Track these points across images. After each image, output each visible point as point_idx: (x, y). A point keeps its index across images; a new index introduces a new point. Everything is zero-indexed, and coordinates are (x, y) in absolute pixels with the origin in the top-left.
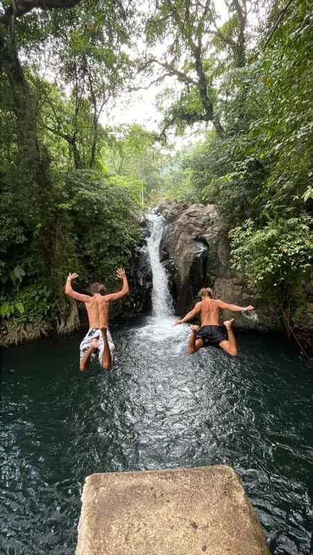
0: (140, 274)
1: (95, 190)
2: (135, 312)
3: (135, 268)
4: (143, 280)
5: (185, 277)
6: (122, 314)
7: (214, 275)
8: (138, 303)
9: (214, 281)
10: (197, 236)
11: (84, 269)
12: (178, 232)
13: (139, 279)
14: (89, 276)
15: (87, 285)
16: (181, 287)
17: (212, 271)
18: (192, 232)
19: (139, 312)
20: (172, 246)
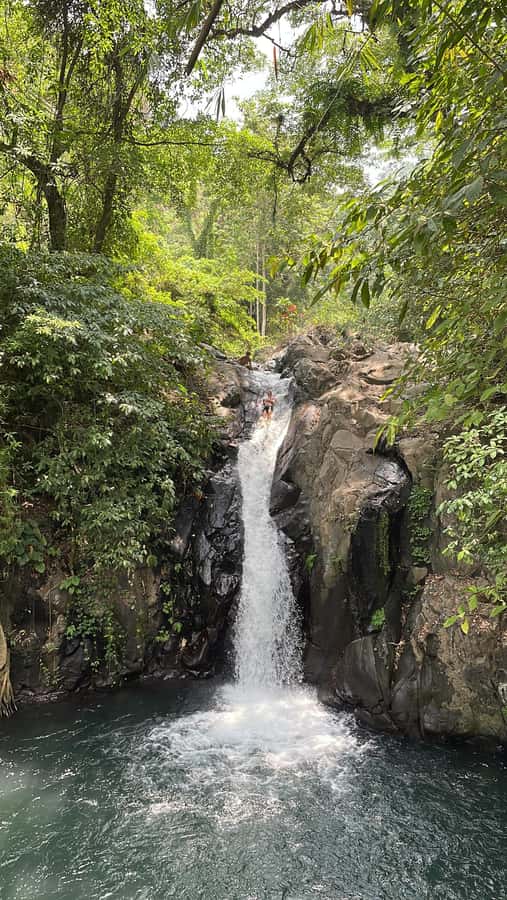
0: (205, 548)
1: (77, 311)
2: (184, 666)
3: (193, 530)
4: (213, 567)
5: (337, 565)
6: (145, 671)
7: (422, 564)
8: (195, 637)
9: (422, 582)
10: (382, 443)
11: (38, 531)
12: (328, 427)
13: (202, 564)
14: (52, 551)
15: (43, 578)
16: (324, 594)
17: (417, 551)
18: (367, 430)
19: (195, 668)
20: (309, 468)
